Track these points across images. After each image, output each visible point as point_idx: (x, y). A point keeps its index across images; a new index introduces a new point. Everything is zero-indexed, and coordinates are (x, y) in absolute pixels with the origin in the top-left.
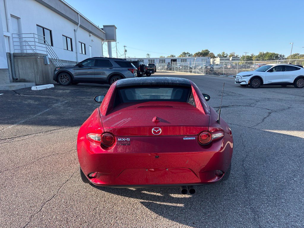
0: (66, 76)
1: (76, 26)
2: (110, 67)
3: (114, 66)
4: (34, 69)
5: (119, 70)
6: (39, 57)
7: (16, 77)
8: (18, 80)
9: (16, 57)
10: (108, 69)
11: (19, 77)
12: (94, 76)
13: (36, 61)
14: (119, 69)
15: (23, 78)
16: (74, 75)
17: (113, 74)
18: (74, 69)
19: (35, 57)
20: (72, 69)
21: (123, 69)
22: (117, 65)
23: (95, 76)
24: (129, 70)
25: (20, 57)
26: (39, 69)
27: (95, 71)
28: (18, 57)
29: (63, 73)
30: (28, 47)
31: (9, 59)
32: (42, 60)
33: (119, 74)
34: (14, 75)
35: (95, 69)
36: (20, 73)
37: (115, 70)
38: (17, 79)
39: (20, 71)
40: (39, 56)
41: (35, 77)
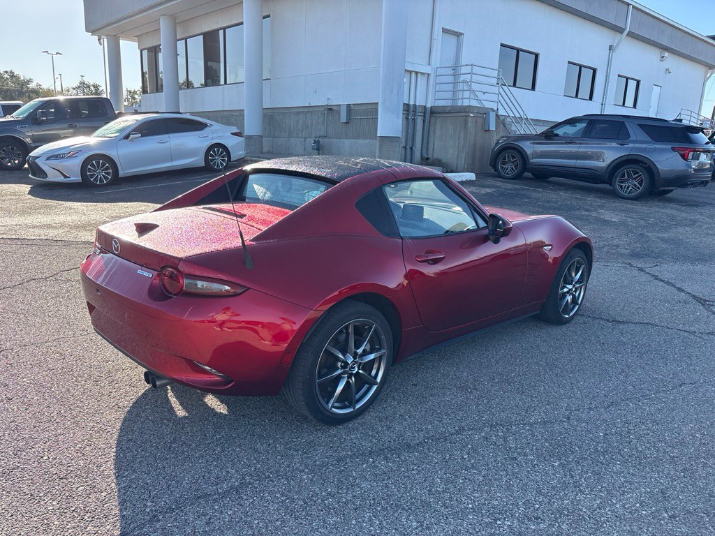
0: (513, 157)
1: (618, 36)
2: (620, 141)
3: (633, 137)
4: (459, 139)
5: (645, 150)
6: (471, 115)
7: (427, 154)
8: (430, 161)
9: (435, 115)
10: (614, 145)
11: (433, 155)
12: (575, 161)
13: (466, 122)
14: (644, 146)
15: (438, 157)
16: (530, 156)
17: (625, 158)
18: (534, 143)
19: (464, 114)
20: (528, 143)
21: (657, 146)
22: (643, 136)
23: (578, 161)
24: (674, 149)
25: (441, 115)
26: (468, 140)
27: (580, 150)
28: (438, 115)
29: (508, 151)
30: (467, 94)
31: (422, 118)
32: (480, 121)
33: (642, 159)
34: (424, 151)
35: (581, 144)
36: (436, 147)
37: (632, 149)
38: (428, 159)
39: (436, 142)
40: (472, 113)
41: (458, 156)
